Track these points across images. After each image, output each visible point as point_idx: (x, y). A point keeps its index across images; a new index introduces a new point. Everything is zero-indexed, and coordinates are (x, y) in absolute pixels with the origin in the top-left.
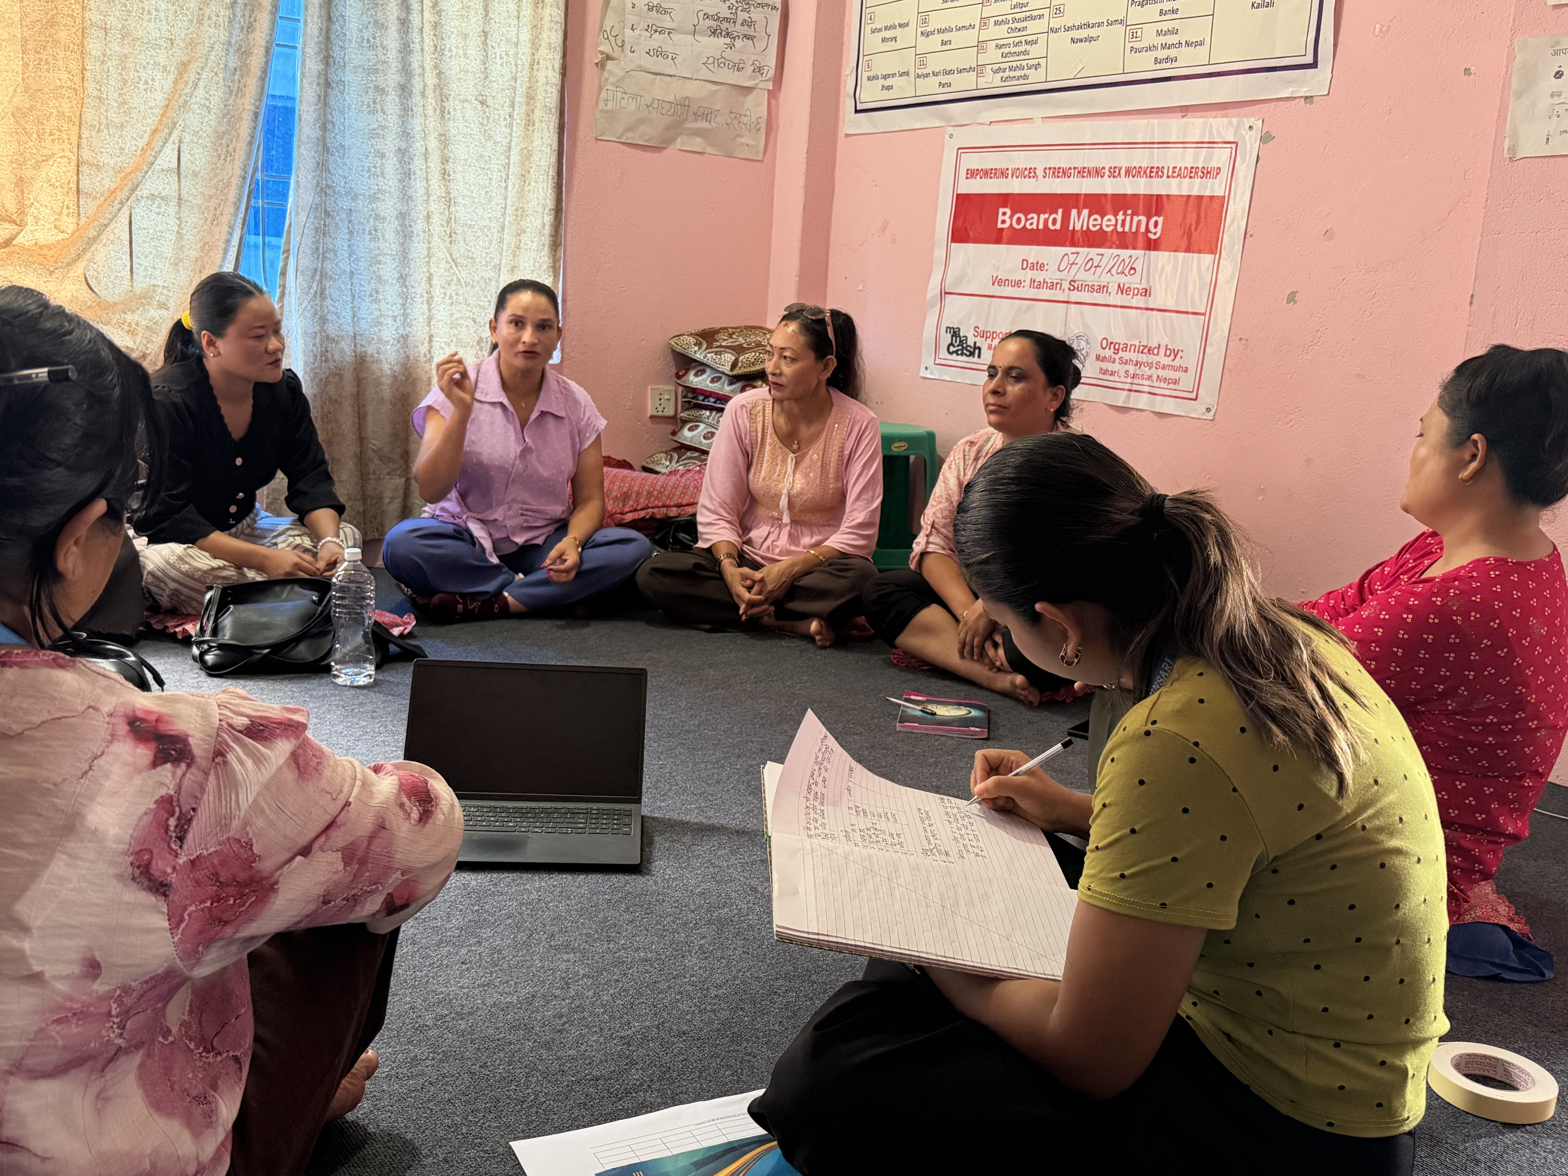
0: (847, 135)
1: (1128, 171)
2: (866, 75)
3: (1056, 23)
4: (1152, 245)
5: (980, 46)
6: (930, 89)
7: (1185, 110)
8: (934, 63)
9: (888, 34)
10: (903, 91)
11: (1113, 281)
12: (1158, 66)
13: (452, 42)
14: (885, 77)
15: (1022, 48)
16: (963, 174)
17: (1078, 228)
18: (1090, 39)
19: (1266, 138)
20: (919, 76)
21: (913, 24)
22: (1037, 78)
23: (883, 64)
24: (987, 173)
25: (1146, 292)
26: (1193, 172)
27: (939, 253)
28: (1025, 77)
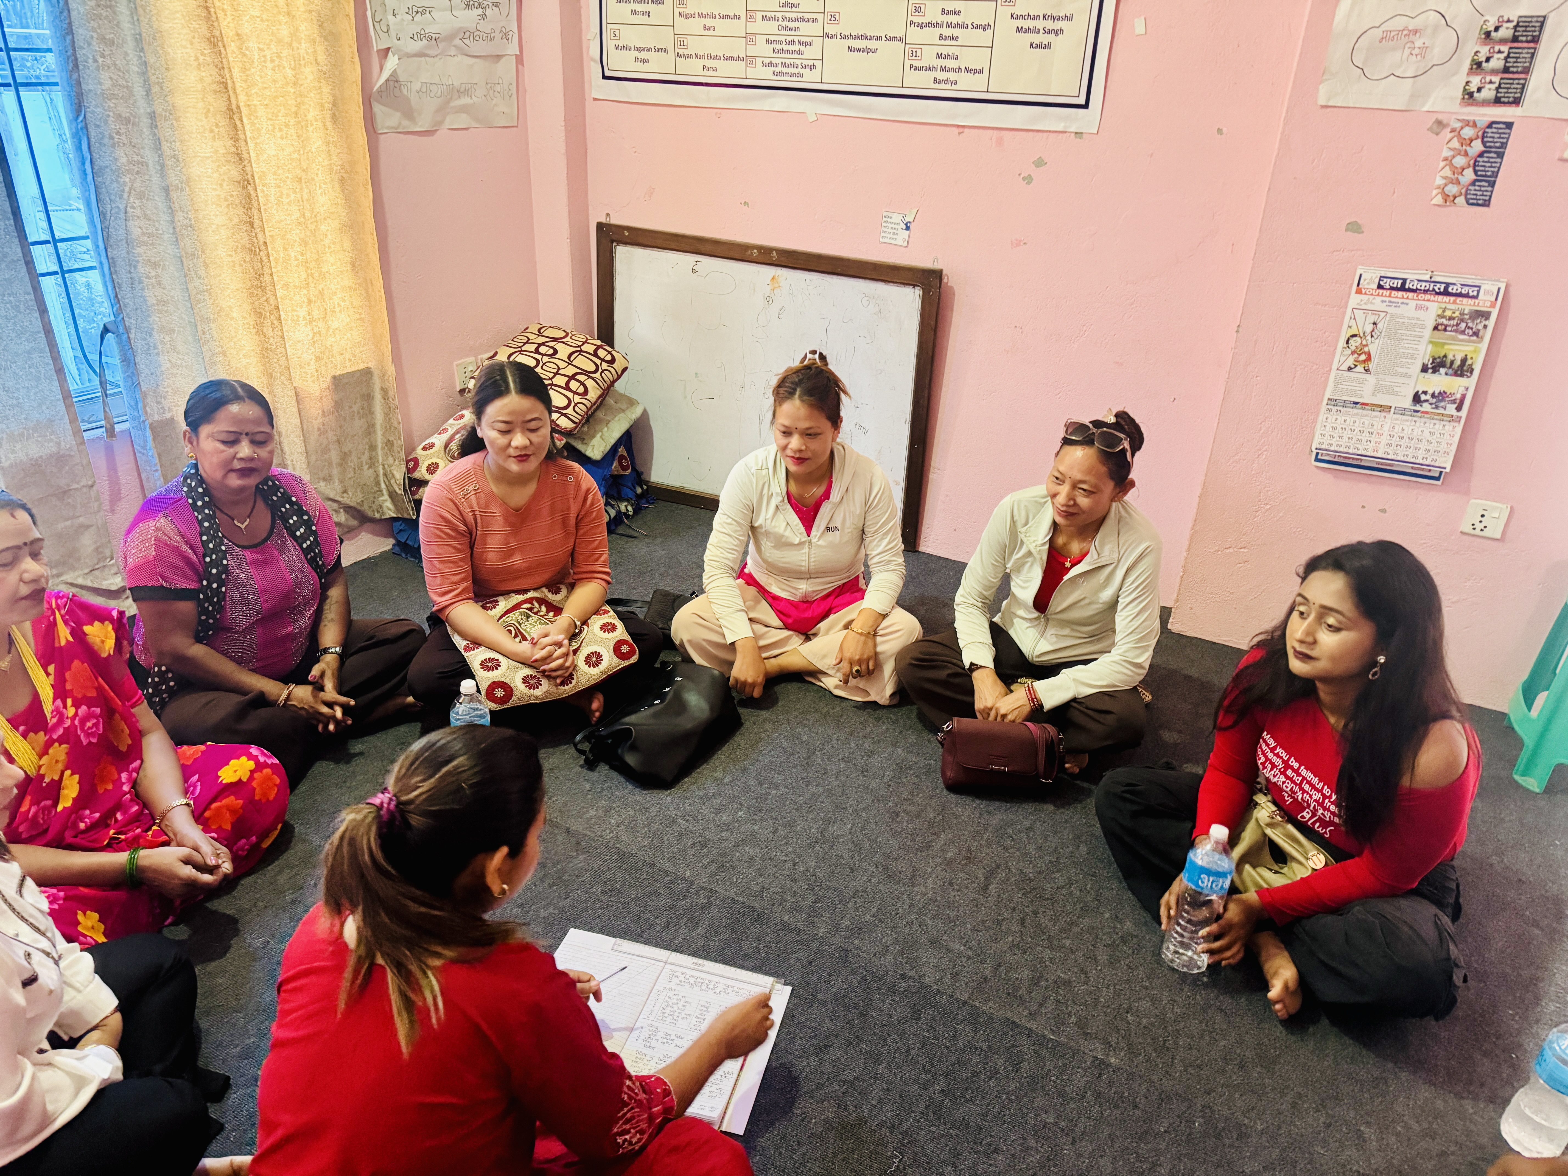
0: (595, 99)
2: (612, 43)
3: (831, 29)
5: (749, 37)
6: (691, 69)
7: (962, 128)
8: (697, 46)
9: (639, 7)
10: (658, 66)
12: (937, 86)
14: (639, 49)
15: (796, 47)
18: (868, 51)
20: (678, 55)
21: (668, 2)
22: (810, 79)
28: (799, 75)
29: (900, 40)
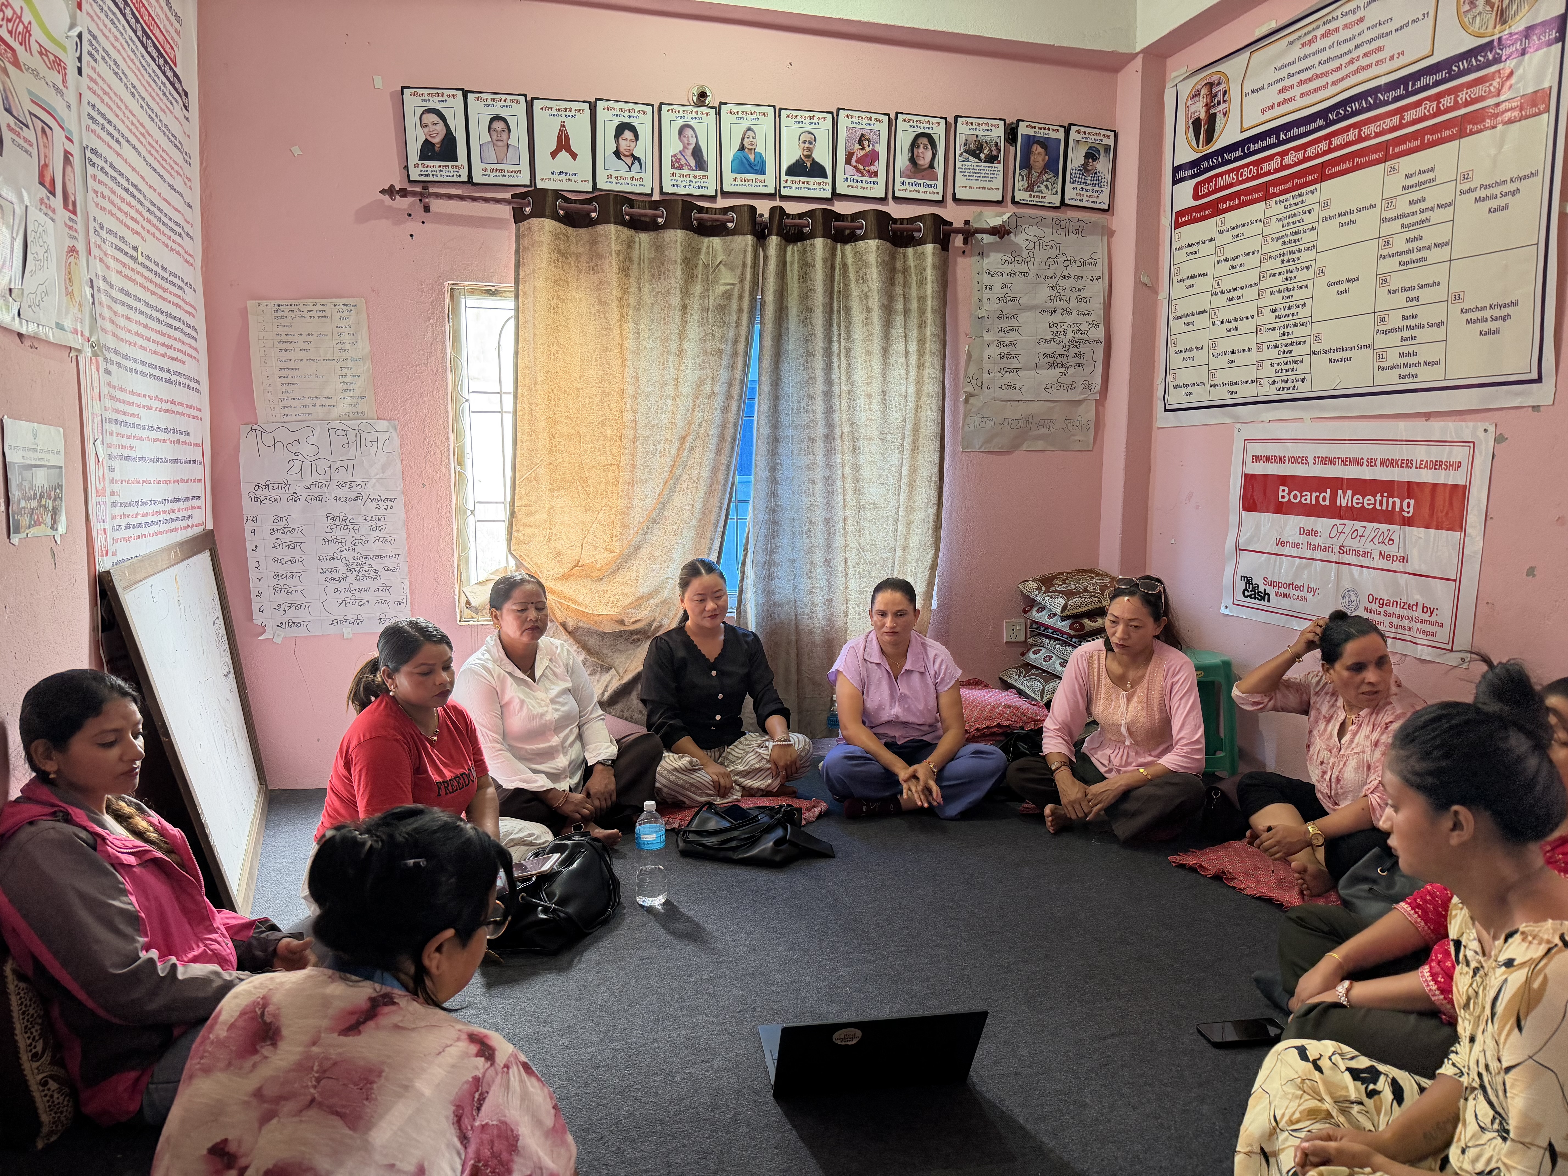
0: (1159, 428)
1: (1383, 463)
2: (1171, 384)
3: (1316, 347)
4: (1408, 522)
5: (1258, 364)
6: (1221, 395)
7: (1428, 416)
8: (1223, 376)
9: (1187, 355)
10: (1200, 395)
11: (1376, 548)
12: (1402, 381)
13: (861, 401)
14: (1186, 386)
15: (1291, 366)
16: (1249, 459)
17: (1344, 504)
18: (1344, 360)
19: (1499, 439)
20: (1211, 386)
21: (1205, 348)
22: (1303, 389)
23: (1185, 376)
24: (1268, 459)
25: (1404, 559)
26: (1437, 465)
27: (1233, 518)
28: (1295, 388)
29: (1369, 347)
